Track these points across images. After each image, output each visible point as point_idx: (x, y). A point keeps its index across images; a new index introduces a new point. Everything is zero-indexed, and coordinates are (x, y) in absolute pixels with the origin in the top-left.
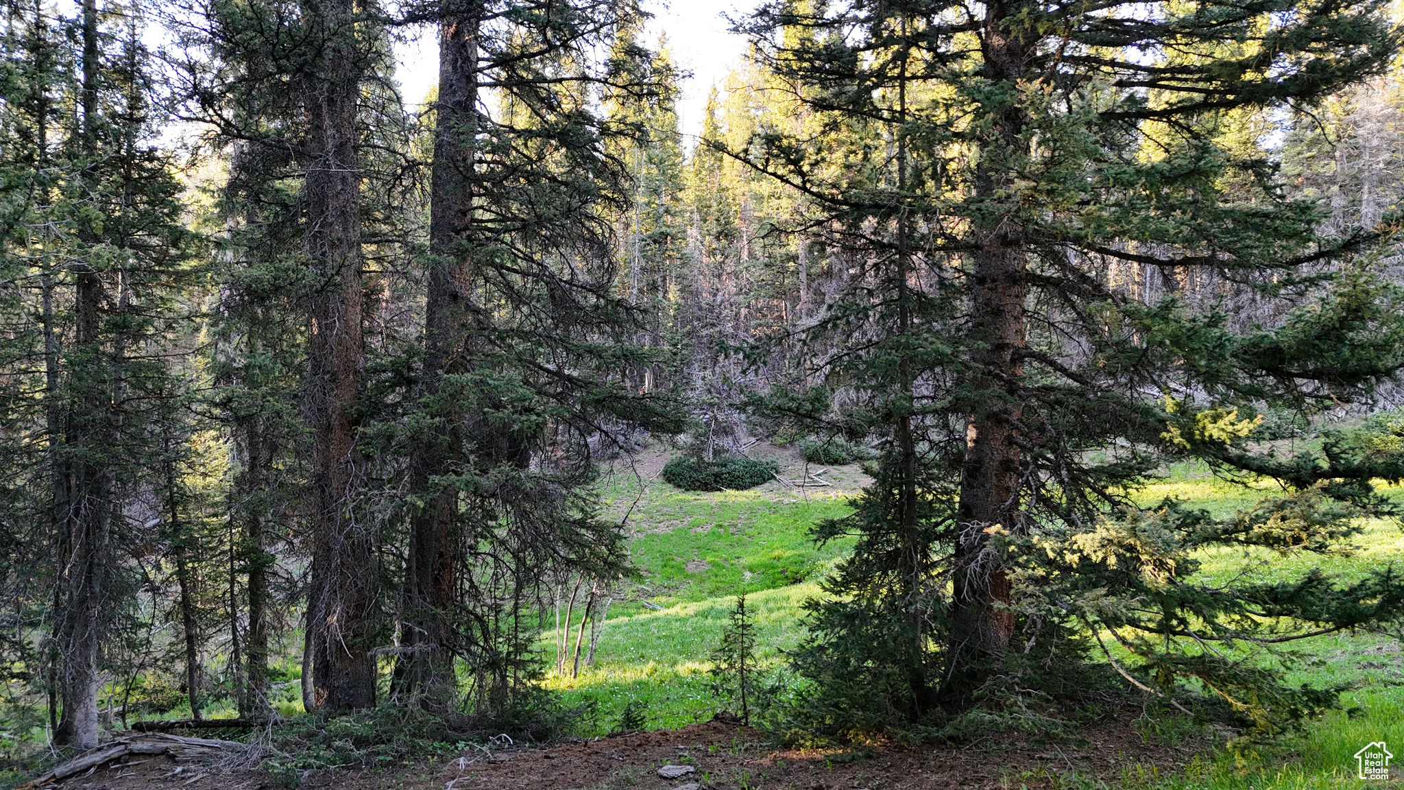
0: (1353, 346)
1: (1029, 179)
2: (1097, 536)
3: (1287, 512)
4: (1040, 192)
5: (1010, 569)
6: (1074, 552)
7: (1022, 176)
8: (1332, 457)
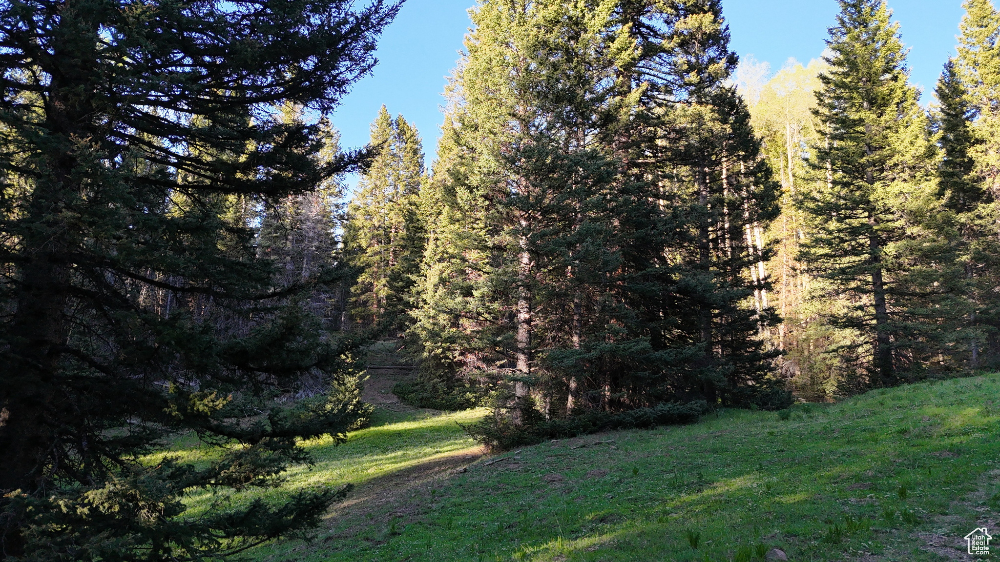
0: (289, 351)
1: (74, 211)
2: (106, 491)
3: (242, 460)
4: (84, 222)
5: (25, 527)
6: (84, 506)
7: (69, 207)
8: (273, 423)
